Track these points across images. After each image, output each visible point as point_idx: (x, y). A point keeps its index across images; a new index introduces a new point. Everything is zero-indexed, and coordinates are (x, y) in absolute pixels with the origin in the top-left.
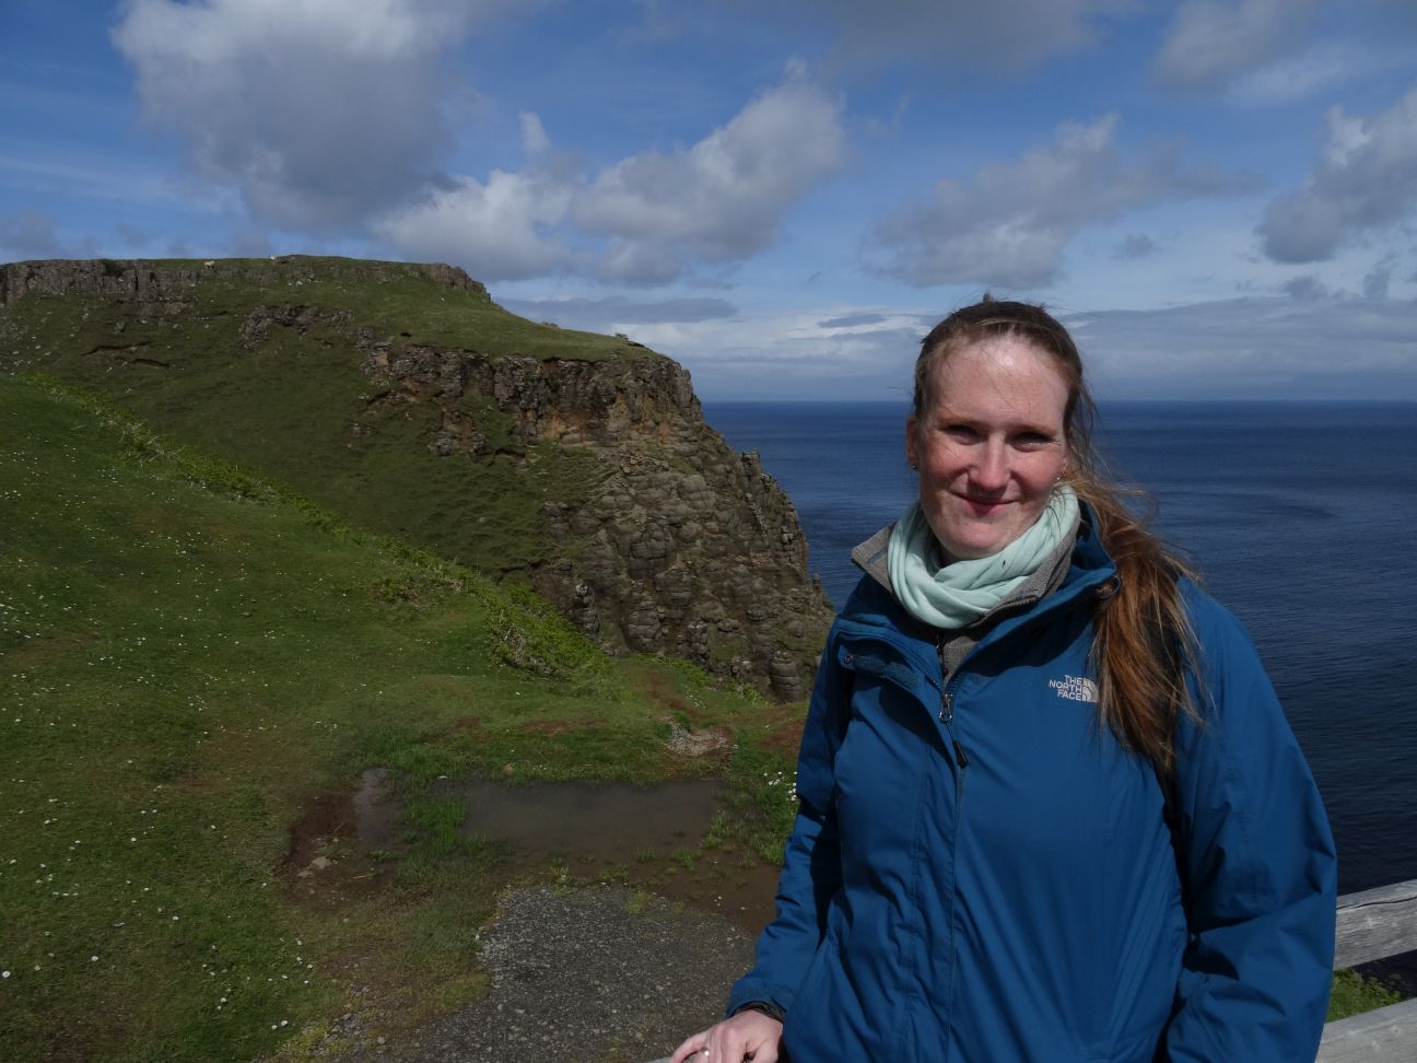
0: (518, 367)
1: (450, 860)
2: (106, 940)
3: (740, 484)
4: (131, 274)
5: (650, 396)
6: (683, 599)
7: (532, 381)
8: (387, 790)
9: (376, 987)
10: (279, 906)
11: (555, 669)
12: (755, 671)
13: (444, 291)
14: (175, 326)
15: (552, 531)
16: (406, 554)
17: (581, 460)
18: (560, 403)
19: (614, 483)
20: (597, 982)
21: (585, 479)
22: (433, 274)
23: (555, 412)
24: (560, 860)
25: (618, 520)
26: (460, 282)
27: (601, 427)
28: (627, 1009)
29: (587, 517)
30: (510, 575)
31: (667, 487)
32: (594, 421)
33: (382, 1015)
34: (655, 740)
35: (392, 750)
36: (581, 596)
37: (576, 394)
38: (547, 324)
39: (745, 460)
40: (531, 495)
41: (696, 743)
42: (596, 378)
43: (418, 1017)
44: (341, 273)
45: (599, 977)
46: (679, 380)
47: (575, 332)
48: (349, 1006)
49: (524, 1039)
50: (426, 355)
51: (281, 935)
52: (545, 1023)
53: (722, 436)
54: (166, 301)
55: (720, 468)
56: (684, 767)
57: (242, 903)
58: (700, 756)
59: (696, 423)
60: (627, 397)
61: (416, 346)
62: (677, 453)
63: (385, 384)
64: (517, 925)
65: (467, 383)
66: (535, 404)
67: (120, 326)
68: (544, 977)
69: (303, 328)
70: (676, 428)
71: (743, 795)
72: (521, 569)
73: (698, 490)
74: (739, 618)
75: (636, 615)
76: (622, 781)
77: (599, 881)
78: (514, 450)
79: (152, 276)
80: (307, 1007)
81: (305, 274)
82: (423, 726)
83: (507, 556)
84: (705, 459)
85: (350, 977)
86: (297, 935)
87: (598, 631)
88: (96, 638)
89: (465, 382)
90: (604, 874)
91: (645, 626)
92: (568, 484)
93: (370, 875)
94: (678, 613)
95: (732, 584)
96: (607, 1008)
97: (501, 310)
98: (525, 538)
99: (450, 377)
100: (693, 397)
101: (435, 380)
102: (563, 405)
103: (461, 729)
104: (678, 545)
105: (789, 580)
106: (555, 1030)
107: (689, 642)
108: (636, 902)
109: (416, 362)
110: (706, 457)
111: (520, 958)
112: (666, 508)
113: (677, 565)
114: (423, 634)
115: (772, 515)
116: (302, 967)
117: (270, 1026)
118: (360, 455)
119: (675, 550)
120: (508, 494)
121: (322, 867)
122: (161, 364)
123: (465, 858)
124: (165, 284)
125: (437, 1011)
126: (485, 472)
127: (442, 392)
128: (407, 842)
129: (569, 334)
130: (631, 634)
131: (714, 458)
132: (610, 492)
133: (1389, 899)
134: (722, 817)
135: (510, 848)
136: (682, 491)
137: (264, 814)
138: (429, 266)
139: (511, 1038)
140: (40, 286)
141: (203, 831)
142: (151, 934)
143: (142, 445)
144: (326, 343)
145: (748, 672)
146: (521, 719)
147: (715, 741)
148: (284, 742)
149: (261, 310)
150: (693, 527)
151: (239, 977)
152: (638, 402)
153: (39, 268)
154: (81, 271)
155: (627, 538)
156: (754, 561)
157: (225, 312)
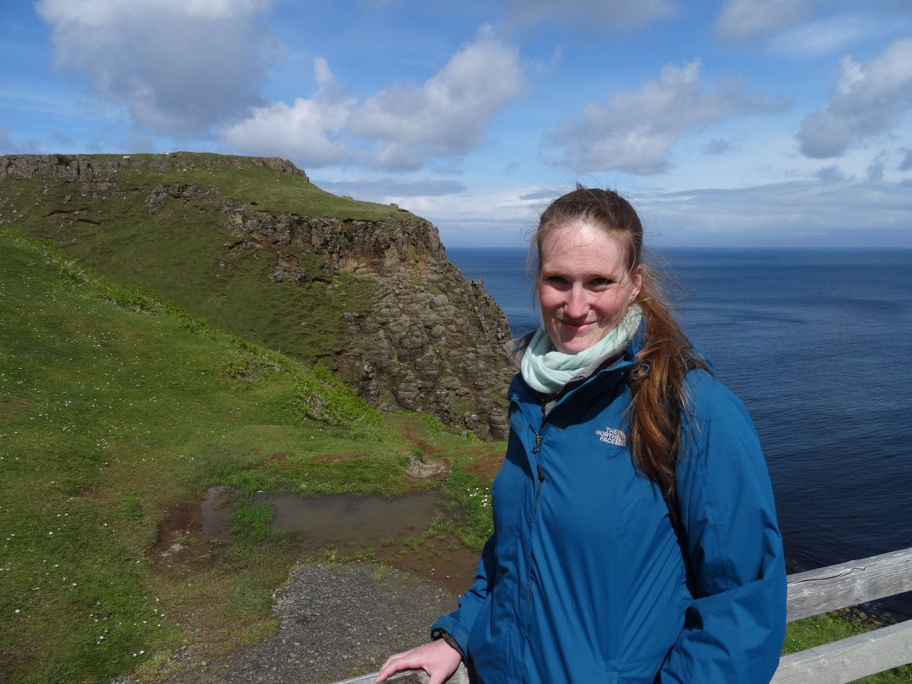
0: (327, 225)
1: (261, 546)
2: (26, 599)
3: (470, 301)
4: (75, 164)
5: (412, 244)
6: (434, 375)
7: (336, 234)
8: (223, 500)
9: (205, 628)
10: (147, 576)
11: (340, 421)
12: (479, 421)
13: (279, 175)
14: (104, 198)
15: (349, 331)
16: (245, 347)
17: (368, 285)
18: (354, 248)
19: (389, 300)
20: (349, 625)
21: (370, 298)
22: (272, 164)
23: (351, 254)
24: (332, 545)
25: (391, 324)
26: (289, 170)
27: (381, 264)
28: (367, 642)
29: (371, 322)
30: (321, 359)
31: (423, 303)
32: (376, 260)
33: (206, 647)
34: (399, 467)
35: (229, 474)
36: (367, 373)
37: (364, 242)
38: (346, 197)
39: (474, 285)
40: (335, 308)
41: (425, 469)
42: (377, 232)
43: (229, 648)
44: (211, 164)
45: (350, 621)
46: (431, 234)
47: (365, 203)
48: (186, 641)
49: (298, 662)
50: (268, 217)
51: (145, 595)
52: (313, 651)
53: (459, 270)
54: (98, 182)
55: (457, 290)
56: (417, 485)
57: (122, 574)
58: (427, 478)
59: (442, 261)
60: (397, 244)
61: (259, 211)
62: (429, 281)
63: (240, 236)
64: (301, 588)
65: (293, 235)
66: (338, 249)
67: (68, 198)
68: (314, 621)
69: (187, 199)
70: (429, 265)
71: (453, 503)
72: (329, 355)
73: (443, 305)
74: (470, 387)
75: (403, 385)
76: (376, 494)
77: (356, 559)
78: (325, 278)
79: (89, 165)
80: (159, 641)
81: (188, 164)
82: (250, 459)
83: (320, 347)
84: (448, 285)
85: (188, 622)
86: (157, 595)
87: (379, 395)
88: (38, 401)
89: (292, 235)
90: (359, 554)
91: (409, 392)
92: (359, 301)
93: (208, 556)
94: (430, 384)
95: (465, 365)
96: (354, 641)
97: (316, 188)
98: (331, 336)
99: (282, 232)
100: (440, 245)
101: (273, 233)
102: (356, 250)
103: (274, 460)
104: (430, 340)
105: (503, 363)
106: (319, 656)
107: (437, 402)
108: (379, 572)
109: (260, 222)
110: (449, 283)
111: (301, 609)
112: (422, 316)
113: (430, 353)
114: (254, 398)
115: (491, 321)
116: (158, 615)
117: (132, 654)
118: (225, 282)
119: (428, 344)
120: (321, 307)
121: (177, 550)
122: (94, 223)
123: (270, 544)
124: (97, 170)
125: (242, 644)
126: (305, 293)
127: (278, 241)
128: (234, 534)
129: (360, 204)
130: (400, 397)
131: (453, 284)
132: (387, 305)
133: (819, 577)
134: (438, 517)
135: (300, 538)
136: (432, 305)
137: (141, 516)
138: (269, 159)
139: (289, 661)
140: (16, 172)
141: (99, 527)
142: (57, 595)
143: (74, 275)
144: (202, 209)
145: (475, 421)
146: (313, 454)
147: (438, 468)
148: (158, 469)
149: (160, 188)
150: (439, 329)
151: (114, 623)
152: (405, 248)
153: (15, 159)
154: (42, 162)
155: (397, 336)
156: (479, 350)
157: (136, 189)
